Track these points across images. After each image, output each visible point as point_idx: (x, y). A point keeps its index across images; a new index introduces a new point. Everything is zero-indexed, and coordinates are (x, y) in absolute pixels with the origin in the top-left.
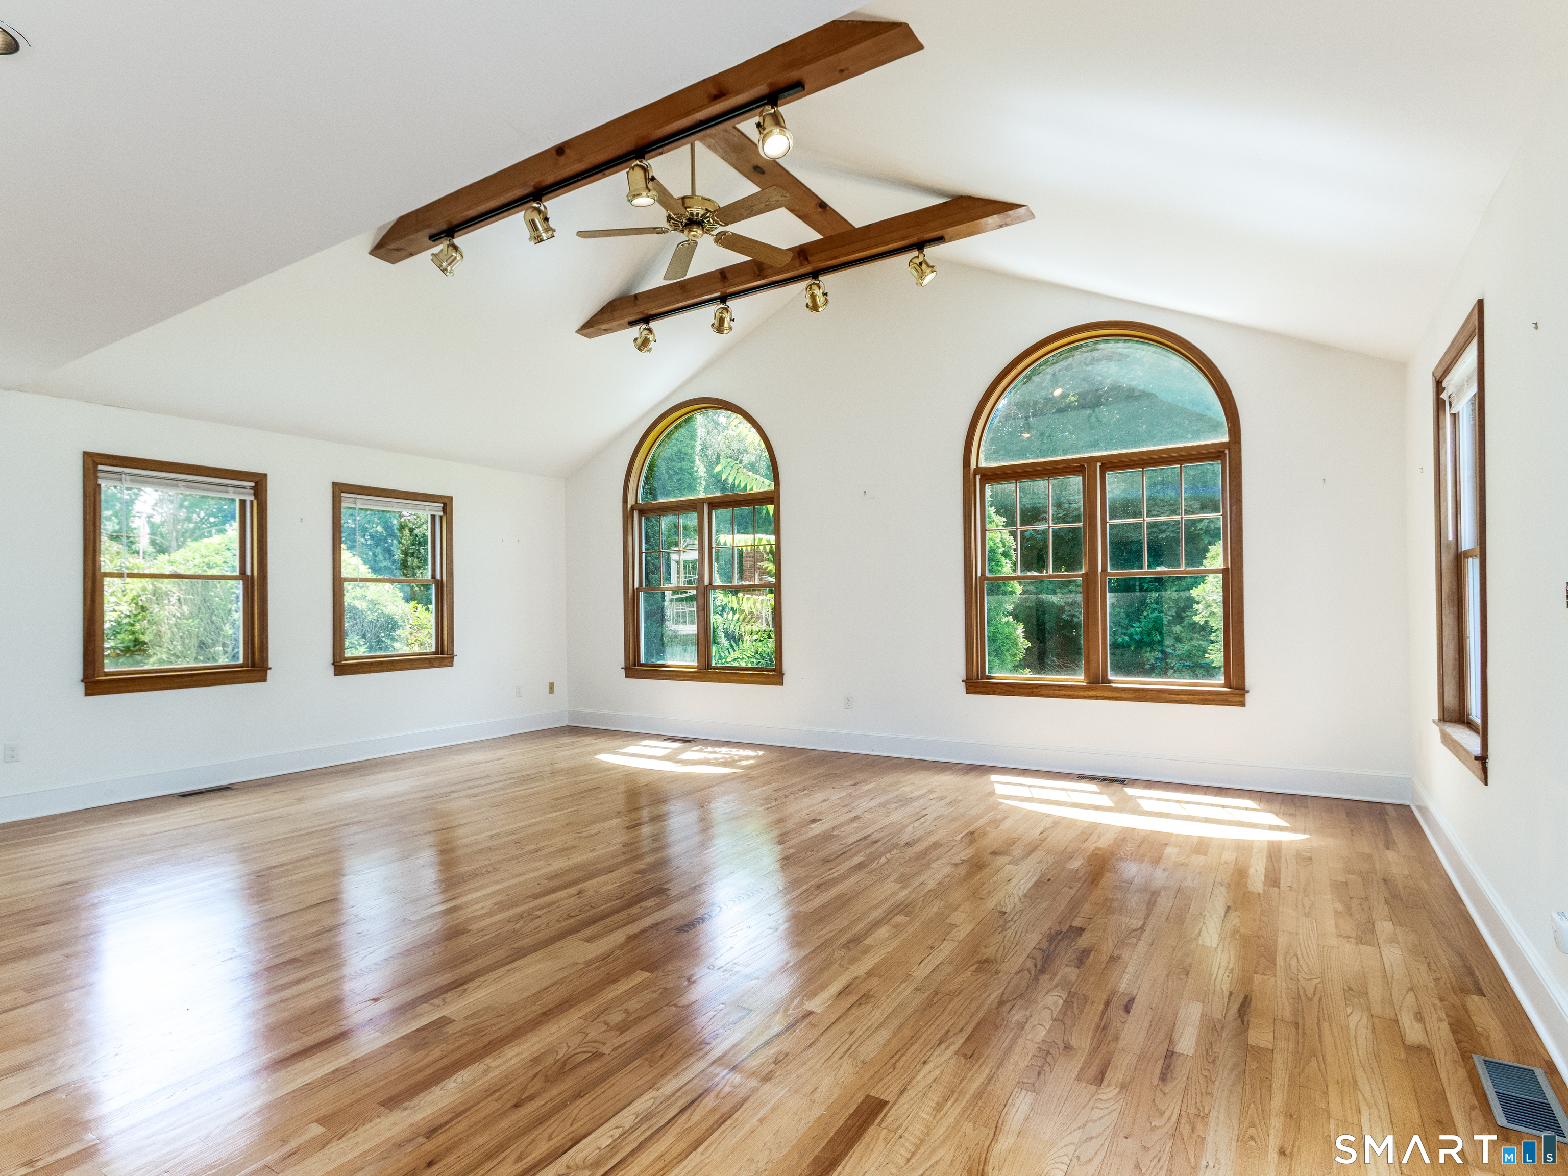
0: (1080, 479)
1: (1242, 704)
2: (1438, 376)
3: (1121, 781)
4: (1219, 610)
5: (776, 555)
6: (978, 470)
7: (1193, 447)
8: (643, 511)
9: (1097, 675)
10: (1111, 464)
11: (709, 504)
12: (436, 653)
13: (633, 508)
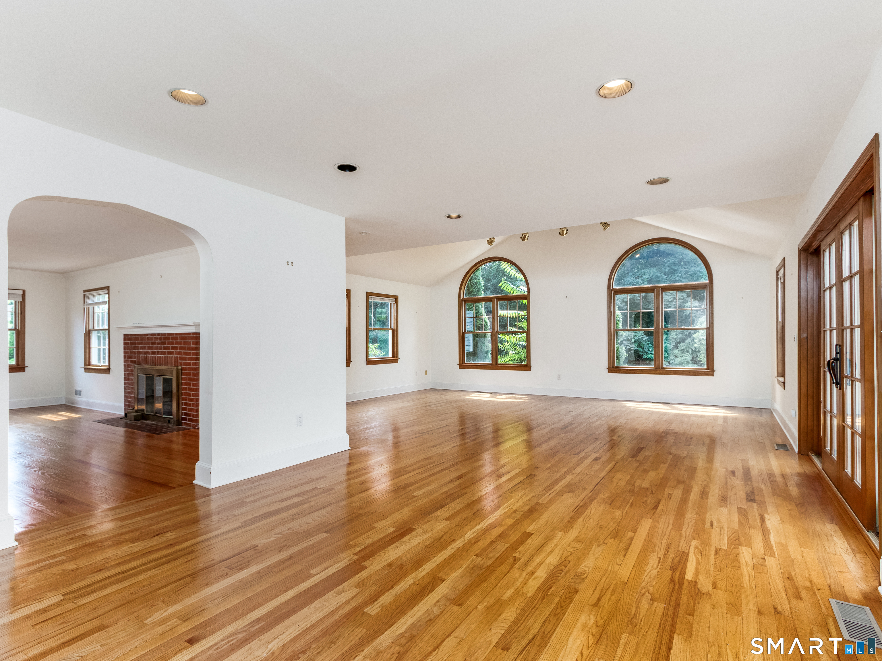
0: (653, 294)
1: (713, 375)
2: (778, 270)
3: (670, 403)
4: (705, 342)
5: (528, 320)
6: (613, 289)
7: (695, 284)
8: (466, 301)
9: (659, 366)
10: (665, 289)
11: (497, 299)
12: (392, 357)
13: (462, 300)
